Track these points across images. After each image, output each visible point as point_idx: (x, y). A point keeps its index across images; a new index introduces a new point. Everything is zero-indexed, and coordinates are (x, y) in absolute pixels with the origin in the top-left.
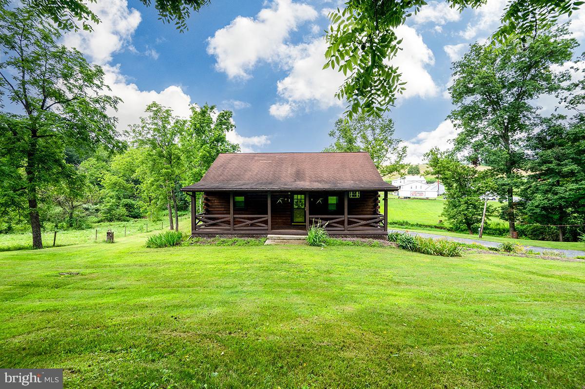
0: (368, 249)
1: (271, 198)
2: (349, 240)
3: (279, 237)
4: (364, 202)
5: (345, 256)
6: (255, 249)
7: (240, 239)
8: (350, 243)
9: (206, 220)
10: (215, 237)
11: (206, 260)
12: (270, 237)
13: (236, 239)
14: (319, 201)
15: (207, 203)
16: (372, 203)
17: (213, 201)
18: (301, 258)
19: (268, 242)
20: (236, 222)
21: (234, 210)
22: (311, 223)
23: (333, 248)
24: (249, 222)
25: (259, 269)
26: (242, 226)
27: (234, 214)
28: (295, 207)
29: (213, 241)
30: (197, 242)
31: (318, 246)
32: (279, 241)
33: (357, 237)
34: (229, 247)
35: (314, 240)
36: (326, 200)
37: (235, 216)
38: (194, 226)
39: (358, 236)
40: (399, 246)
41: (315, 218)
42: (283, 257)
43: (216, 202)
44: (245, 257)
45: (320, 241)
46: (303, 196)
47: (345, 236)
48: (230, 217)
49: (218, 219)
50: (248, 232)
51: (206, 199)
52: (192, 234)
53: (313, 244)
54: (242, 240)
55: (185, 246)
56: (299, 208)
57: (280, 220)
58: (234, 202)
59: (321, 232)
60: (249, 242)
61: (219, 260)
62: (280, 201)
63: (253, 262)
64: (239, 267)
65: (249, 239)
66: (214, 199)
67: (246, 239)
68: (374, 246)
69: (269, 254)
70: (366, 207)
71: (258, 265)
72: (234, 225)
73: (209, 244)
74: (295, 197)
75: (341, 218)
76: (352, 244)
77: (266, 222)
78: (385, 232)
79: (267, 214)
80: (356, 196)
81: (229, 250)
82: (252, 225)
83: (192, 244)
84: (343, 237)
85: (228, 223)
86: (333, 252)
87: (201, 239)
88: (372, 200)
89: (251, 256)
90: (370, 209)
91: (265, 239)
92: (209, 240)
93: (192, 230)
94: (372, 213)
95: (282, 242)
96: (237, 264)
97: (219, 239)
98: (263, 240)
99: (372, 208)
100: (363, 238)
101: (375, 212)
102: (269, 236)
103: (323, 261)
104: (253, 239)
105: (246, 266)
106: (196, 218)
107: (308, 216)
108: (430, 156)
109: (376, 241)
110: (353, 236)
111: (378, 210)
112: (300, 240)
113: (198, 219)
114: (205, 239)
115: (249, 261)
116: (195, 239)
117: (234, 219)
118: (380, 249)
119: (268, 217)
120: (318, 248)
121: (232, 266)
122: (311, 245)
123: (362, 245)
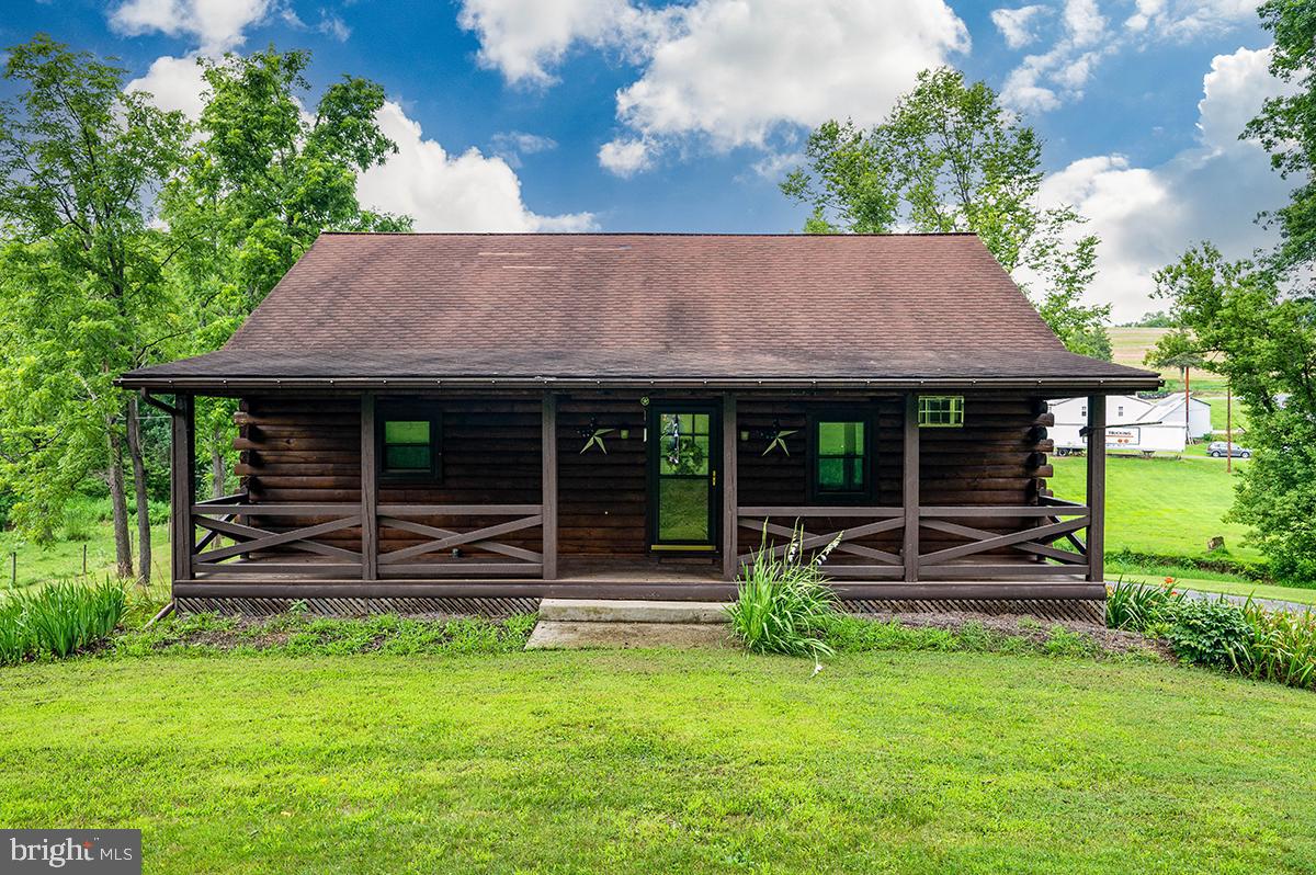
0: (1032, 664)
1: (559, 428)
2: (931, 623)
3: (596, 611)
4: (981, 449)
5: (949, 710)
6: (483, 673)
7: (409, 621)
8: (939, 635)
9: (245, 529)
10: (284, 608)
11: (217, 741)
12: (554, 609)
13: (389, 619)
14: (779, 441)
15: (253, 451)
16: (1015, 451)
17: (283, 444)
18: (723, 721)
19: (543, 635)
20: (388, 537)
21: (379, 486)
22: (749, 541)
23: (870, 661)
24: (451, 538)
25: (509, 794)
26: (418, 559)
27: (378, 501)
28: (666, 469)
29: (274, 630)
30: (193, 635)
31: (793, 654)
32: (599, 627)
33: (965, 609)
34: (350, 665)
35: (771, 624)
36: (806, 441)
37: (390, 509)
38: (187, 558)
39: (967, 603)
40: (1175, 652)
41: (773, 520)
42: (631, 716)
43: (295, 446)
44: (429, 717)
45: (800, 631)
46: (703, 422)
47: (910, 603)
48: (360, 515)
49: (305, 523)
50: (445, 586)
51: (251, 432)
52: (176, 595)
53: (770, 644)
54: (415, 627)
55: (128, 655)
56: (684, 476)
57: (598, 532)
58: (383, 447)
59: (802, 585)
60: (449, 637)
61: (290, 737)
62: (596, 439)
63: (470, 752)
64: (391, 787)
65: (452, 622)
66: (286, 431)
67: (438, 618)
68: (1060, 652)
69: (557, 701)
70: (989, 470)
71: (500, 769)
72: (380, 551)
73: (250, 648)
74: (667, 420)
75: (887, 518)
76: (954, 643)
77: (532, 539)
78: (1093, 587)
79: (540, 502)
80: (946, 418)
81: (348, 676)
82: (465, 552)
83: (167, 643)
84: (896, 611)
85: (349, 541)
86: (876, 685)
87: (218, 622)
88: (1016, 439)
89: (462, 711)
90: (1008, 478)
91: (531, 618)
92: (255, 625)
93: (175, 577)
94: (1017, 498)
95: (615, 634)
96: (381, 764)
97: (305, 621)
98: (517, 622)
99: (1016, 477)
100: (987, 611)
101: (1032, 492)
102: (546, 603)
103: (849, 741)
104: (469, 621)
105: (432, 775)
106: (195, 519)
107: (731, 511)
108: (1180, 282)
109: (1058, 628)
110: (943, 601)
111: (1044, 483)
112: (697, 621)
113: (206, 523)
114: (237, 618)
115: (449, 742)
116: (186, 622)
117: (378, 526)
118: (1091, 666)
119: (546, 514)
120: (796, 662)
121: (353, 781)
122: (755, 650)
123: (996, 644)
